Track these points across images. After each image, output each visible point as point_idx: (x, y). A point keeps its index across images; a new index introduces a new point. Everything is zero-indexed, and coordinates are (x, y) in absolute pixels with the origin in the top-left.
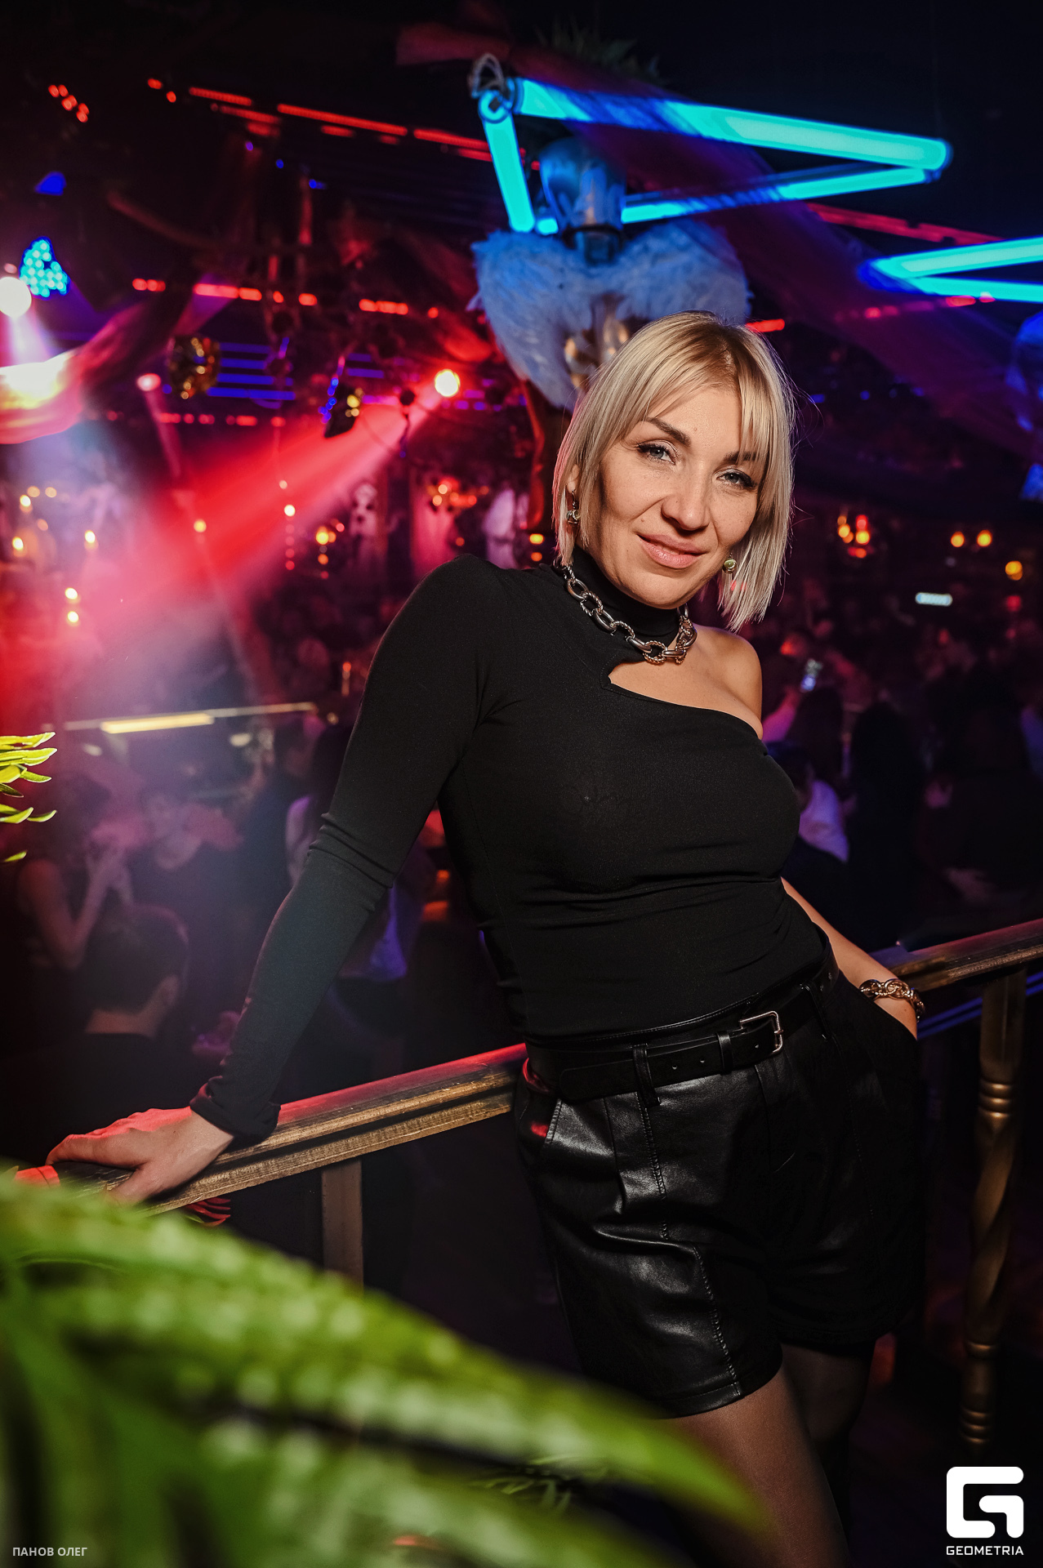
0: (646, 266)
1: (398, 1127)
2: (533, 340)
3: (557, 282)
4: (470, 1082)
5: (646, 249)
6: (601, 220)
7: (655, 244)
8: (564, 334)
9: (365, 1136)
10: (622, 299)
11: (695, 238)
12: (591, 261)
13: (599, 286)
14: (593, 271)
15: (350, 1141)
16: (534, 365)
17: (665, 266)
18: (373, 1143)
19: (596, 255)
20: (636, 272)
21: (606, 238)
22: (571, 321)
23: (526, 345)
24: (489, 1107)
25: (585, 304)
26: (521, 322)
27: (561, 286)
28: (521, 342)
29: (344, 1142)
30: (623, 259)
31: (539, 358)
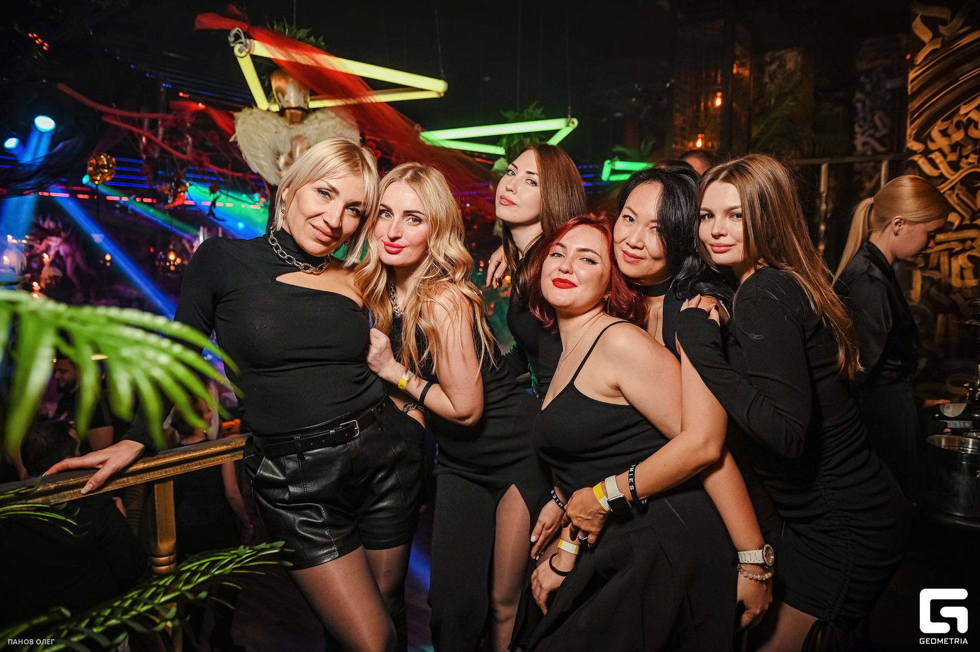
0: (316, 125)
1: (190, 464)
2: (261, 155)
3: (275, 131)
4: (223, 445)
5: (316, 118)
6: (297, 105)
7: (320, 115)
8: (278, 155)
9: (174, 468)
10: (306, 138)
11: (337, 115)
12: (292, 122)
13: (294, 133)
14: (292, 126)
15: (167, 470)
16: (261, 166)
17: (325, 125)
18: (178, 470)
19: (294, 119)
20: (311, 127)
21: (299, 112)
22: (281, 149)
23: (258, 158)
24: (232, 456)
25: (288, 141)
26: (257, 148)
27: (276, 132)
28: (255, 156)
29: (164, 470)
30: (306, 122)
31: (264, 163)
